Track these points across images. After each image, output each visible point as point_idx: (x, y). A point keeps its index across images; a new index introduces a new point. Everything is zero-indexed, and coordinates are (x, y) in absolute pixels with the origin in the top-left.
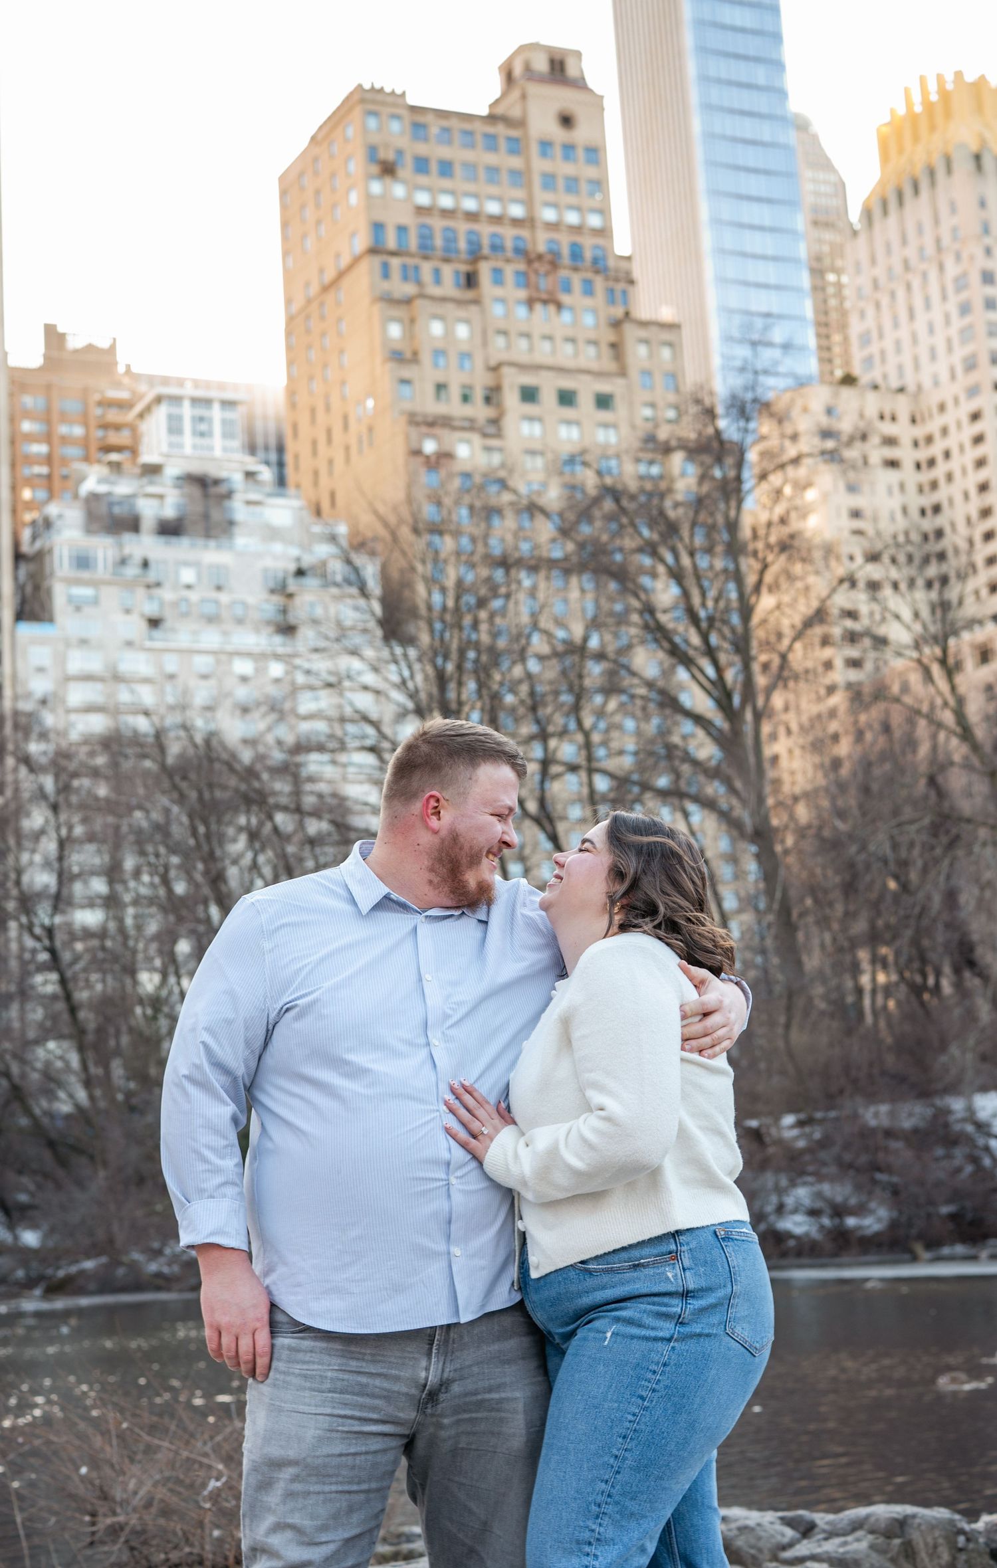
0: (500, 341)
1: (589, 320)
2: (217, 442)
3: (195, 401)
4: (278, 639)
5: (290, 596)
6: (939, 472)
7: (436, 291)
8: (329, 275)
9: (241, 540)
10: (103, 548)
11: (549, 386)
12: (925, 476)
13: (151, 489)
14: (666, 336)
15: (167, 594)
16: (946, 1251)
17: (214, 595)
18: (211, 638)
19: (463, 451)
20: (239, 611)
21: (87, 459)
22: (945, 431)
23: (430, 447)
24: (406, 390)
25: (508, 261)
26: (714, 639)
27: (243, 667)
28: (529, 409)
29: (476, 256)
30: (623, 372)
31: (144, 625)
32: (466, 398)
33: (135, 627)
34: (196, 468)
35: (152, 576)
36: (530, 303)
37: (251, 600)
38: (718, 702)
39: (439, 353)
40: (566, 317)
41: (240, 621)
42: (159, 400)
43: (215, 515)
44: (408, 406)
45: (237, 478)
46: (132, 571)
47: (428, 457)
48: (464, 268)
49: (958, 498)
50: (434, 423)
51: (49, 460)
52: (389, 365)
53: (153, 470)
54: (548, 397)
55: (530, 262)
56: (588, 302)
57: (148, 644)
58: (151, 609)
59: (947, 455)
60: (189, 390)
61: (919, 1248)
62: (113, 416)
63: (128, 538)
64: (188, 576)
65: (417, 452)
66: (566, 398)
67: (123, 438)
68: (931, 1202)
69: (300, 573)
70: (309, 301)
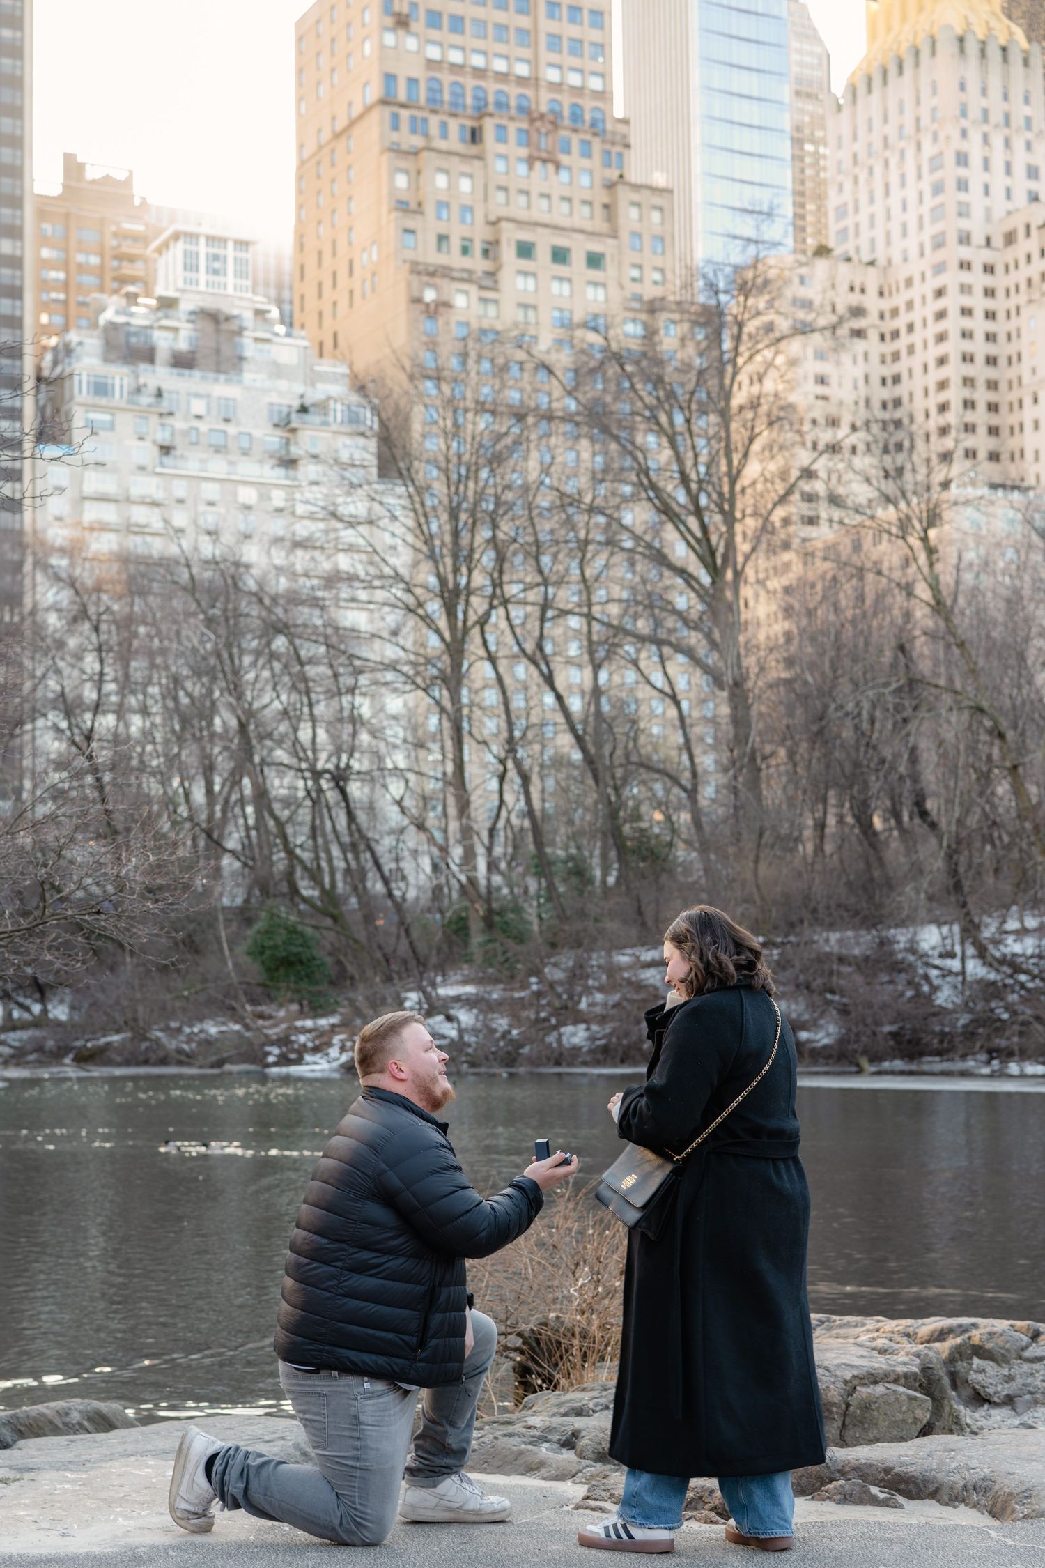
0: (501, 197)
1: (585, 180)
2: (230, 279)
3: (211, 239)
4: (281, 472)
5: (294, 431)
6: (902, 344)
7: (443, 145)
8: (341, 124)
9: (248, 376)
10: (120, 375)
11: (544, 242)
12: (888, 348)
13: (165, 322)
14: (657, 200)
15: (179, 424)
16: (886, 1065)
17: (222, 426)
18: (218, 467)
19: (460, 301)
20: (245, 444)
21: (101, 289)
22: (910, 305)
23: (429, 295)
24: (410, 239)
25: (511, 119)
26: (703, 501)
27: (247, 495)
28: (524, 264)
29: (481, 112)
30: (614, 234)
31: (156, 451)
32: (465, 251)
33: (146, 453)
34: (210, 304)
35: (165, 405)
36: (530, 161)
37: (257, 433)
38: (702, 559)
39: (442, 205)
40: (564, 176)
41: (245, 453)
42: (176, 236)
43: (226, 350)
44: (410, 255)
45: (248, 317)
46: (146, 400)
47: (428, 305)
48: (469, 123)
49: (918, 370)
50: (434, 273)
51: (65, 286)
52: (394, 214)
53: (167, 304)
54: (543, 254)
55: (532, 121)
56: (585, 163)
57: (159, 470)
58: (163, 436)
59: (910, 328)
60: (206, 229)
61: (864, 1062)
62: (127, 248)
63: (143, 367)
64: (198, 407)
65: (418, 300)
66: (560, 255)
67: (137, 269)
68: (878, 1023)
69: (303, 409)
70: (320, 148)
